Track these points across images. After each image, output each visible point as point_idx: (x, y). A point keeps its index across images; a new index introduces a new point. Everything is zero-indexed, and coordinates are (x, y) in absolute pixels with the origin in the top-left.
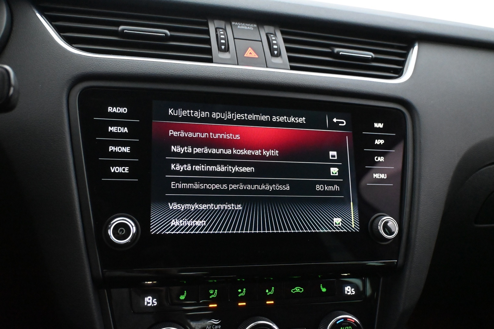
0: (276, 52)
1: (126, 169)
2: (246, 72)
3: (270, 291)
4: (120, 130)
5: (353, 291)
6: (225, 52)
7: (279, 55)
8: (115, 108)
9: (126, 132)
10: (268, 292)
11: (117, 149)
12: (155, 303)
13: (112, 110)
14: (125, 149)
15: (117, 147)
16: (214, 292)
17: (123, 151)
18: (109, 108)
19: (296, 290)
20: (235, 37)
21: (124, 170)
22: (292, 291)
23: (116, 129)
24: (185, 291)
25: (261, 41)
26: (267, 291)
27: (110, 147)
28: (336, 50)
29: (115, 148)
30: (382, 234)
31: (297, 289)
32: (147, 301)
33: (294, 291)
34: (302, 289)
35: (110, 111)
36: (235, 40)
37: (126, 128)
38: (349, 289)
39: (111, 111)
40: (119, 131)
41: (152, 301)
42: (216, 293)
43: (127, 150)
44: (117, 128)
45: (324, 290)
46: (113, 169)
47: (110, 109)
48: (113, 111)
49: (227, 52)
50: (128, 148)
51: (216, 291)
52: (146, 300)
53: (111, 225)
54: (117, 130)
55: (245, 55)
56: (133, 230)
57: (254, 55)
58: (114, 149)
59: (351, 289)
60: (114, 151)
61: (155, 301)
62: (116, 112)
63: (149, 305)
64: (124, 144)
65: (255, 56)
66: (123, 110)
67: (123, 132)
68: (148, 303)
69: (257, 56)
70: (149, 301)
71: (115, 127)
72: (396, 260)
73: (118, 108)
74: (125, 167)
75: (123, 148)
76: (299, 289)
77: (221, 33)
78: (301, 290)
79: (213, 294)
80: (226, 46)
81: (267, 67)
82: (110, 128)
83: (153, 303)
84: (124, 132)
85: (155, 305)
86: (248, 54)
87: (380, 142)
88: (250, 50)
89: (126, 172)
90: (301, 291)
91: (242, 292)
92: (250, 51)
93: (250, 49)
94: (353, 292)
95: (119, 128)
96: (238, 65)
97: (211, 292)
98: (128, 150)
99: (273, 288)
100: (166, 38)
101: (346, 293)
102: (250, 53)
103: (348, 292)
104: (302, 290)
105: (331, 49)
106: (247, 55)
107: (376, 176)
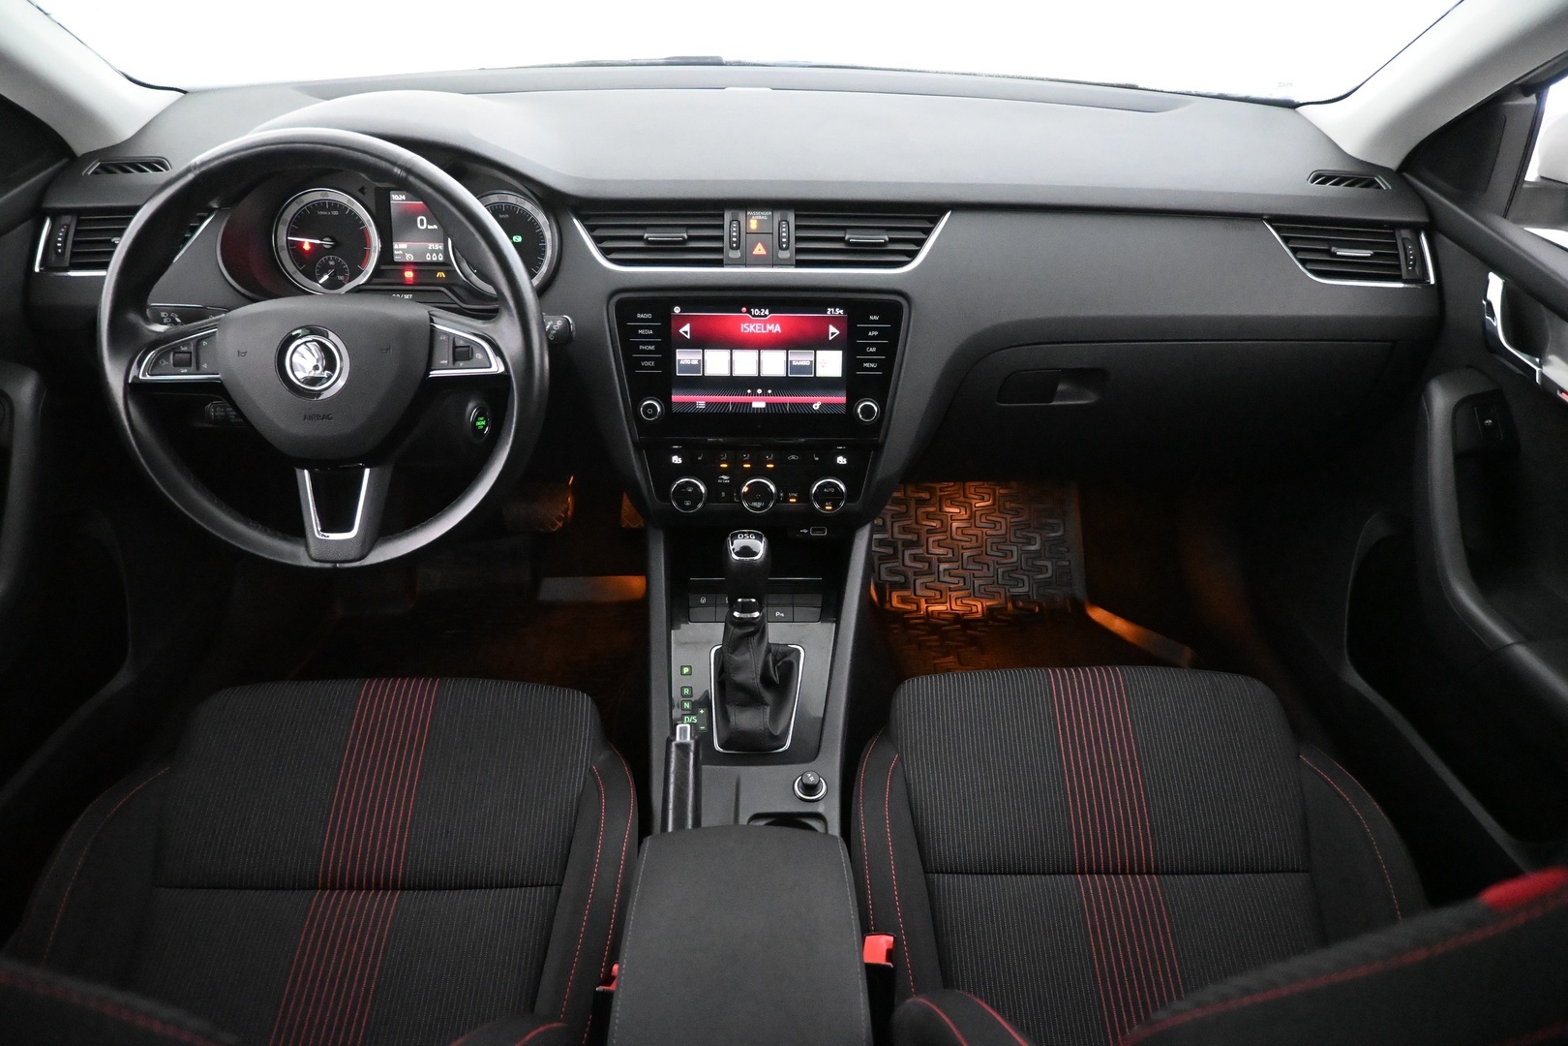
0: (784, 246)
1: (653, 363)
2: (751, 275)
3: (771, 457)
5: (845, 461)
6: (735, 251)
7: (787, 249)
8: (642, 314)
9: (651, 334)
10: (769, 458)
17: (650, 349)
20: (747, 232)
22: (790, 458)
23: (644, 332)
24: (702, 454)
25: (773, 231)
27: (640, 346)
28: (847, 236)
29: (644, 347)
30: (860, 418)
31: (794, 457)
34: (798, 457)
36: (747, 235)
37: (651, 330)
38: (841, 459)
41: (678, 459)
43: (652, 348)
45: (817, 459)
46: (643, 363)
47: (639, 316)
49: (738, 251)
51: (726, 455)
52: (674, 459)
53: (643, 406)
55: (754, 254)
56: (659, 409)
57: (762, 253)
60: (644, 349)
61: (680, 460)
62: (643, 317)
63: (676, 462)
64: (650, 344)
66: (649, 316)
69: (765, 254)
70: (676, 460)
71: (643, 330)
72: (876, 438)
73: (645, 314)
77: (735, 225)
79: (724, 457)
80: (737, 244)
81: (771, 267)
82: (639, 331)
86: (757, 252)
87: (874, 334)
89: (653, 365)
90: (796, 459)
91: (748, 457)
92: (759, 247)
93: (759, 244)
96: (743, 267)
99: (774, 455)
100: (684, 241)
101: (837, 462)
102: (759, 250)
103: (840, 461)
107: (867, 365)
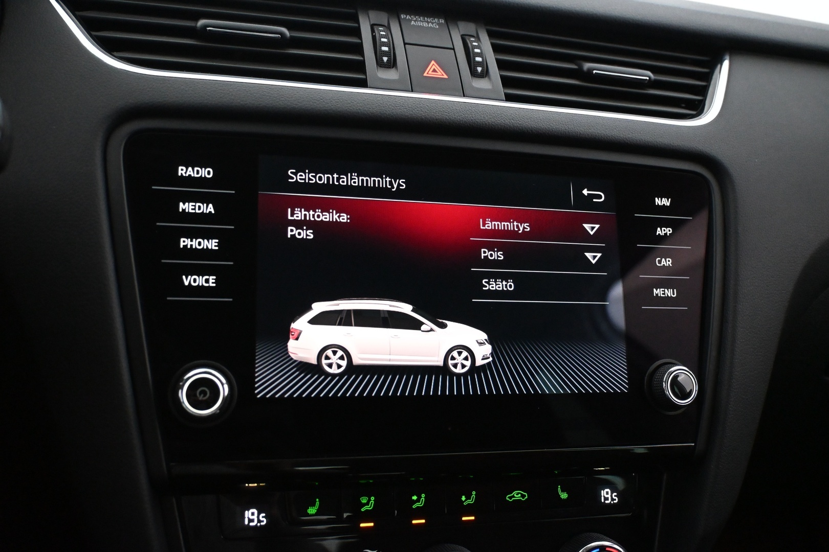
0: (479, 69)
1: (212, 279)
2: (428, 104)
3: (468, 498)
4: (199, 208)
5: (614, 498)
6: (388, 68)
7: (485, 74)
8: (190, 169)
9: (210, 212)
10: (465, 500)
11: (195, 243)
12: (263, 521)
13: (186, 173)
14: (209, 242)
15: (194, 240)
16: (369, 500)
17: (205, 248)
18: (180, 168)
19: (515, 495)
20: (406, 41)
21: (207, 281)
22: (508, 498)
23: (193, 207)
24: (317, 500)
25: (454, 49)
26: (463, 498)
27: (182, 240)
28: (587, 66)
29: (192, 241)
30: (668, 397)
31: (517, 495)
32: (248, 518)
33: (510, 498)
34: (526, 494)
35: (181, 174)
36: (407, 46)
37: (211, 206)
38: (607, 493)
39: (184, 175)
40: (197, 211)
41: (258, 517)
42: (372, 503)
43: (212, 244)
44: (195, 206)
45: (564, 496)
46: (187, 279)
47: (182, 171)
48: (187, 175)
49: (393, 68)
50: (214, 241)
51: (373, 498)
52: (246, 516)
53: (184, 381)
54: (195, 209)
55: (425, 74)
56: (224, 390)
57: (441, 74)
58: (190, 243)
59: (612, 494)
60: (189, 247)
61: (263, 517)
62: (193, 175)
63: (251, 524)
64: (208, 236)
65: (443, 75)
66: (206, 173)
67: (205, 212)
68: (251, 521)
69: (445, 76)
70: (253, 517)
71: (191, 204)
72: (693, 443)
73: (196, 169)
74: (209, 276)
75: (206, 241)
76: (520, 495)
77: (382, 33)
78: (523, 496)
79: (367, 504)
80: (390, 57)
81: (464, 96)
82: (181, 204)
83: (259, 521)
84: (208, 212)
85: (262, 524)
86: (430, 72)
87: (665, 232)
88: (433, 65)
89: (211, 285)
90: (523, 498)
91: (418, 500)
92: (434, 67)
93: (433, 62)
94: (615, 500)
95: (198, 204)
96: (412, 91)
97: (364, 500)
98: (215, 246)
99: (474, 493)
100: (283, 42)
101: (603, 501)
102: (434, 71)
103: (606, 499)
104: (525, 496)
105: (576, 65)
106: (428, 73)
107: (658, 292)
